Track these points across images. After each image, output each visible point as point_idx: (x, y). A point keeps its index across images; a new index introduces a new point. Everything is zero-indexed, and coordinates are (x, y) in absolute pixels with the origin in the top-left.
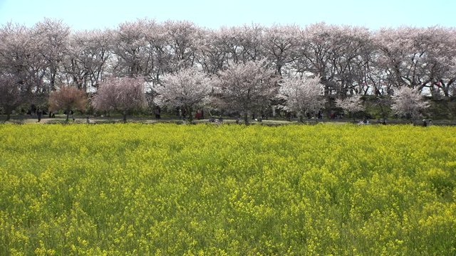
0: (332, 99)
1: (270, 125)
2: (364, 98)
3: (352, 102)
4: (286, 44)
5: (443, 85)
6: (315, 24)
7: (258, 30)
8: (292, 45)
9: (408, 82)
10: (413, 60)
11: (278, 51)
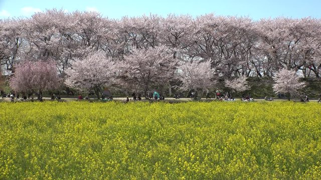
0: (221, 80)
1: (171, 102)
2: (249, 79)
3: (239, 82)
4: (180, 33)
5: (315, 68)
6: (204, 15)
7: (156, 20)
8: (185, 34)
9: (285, 65)
10: (289, 46)
11: (173, 39)
